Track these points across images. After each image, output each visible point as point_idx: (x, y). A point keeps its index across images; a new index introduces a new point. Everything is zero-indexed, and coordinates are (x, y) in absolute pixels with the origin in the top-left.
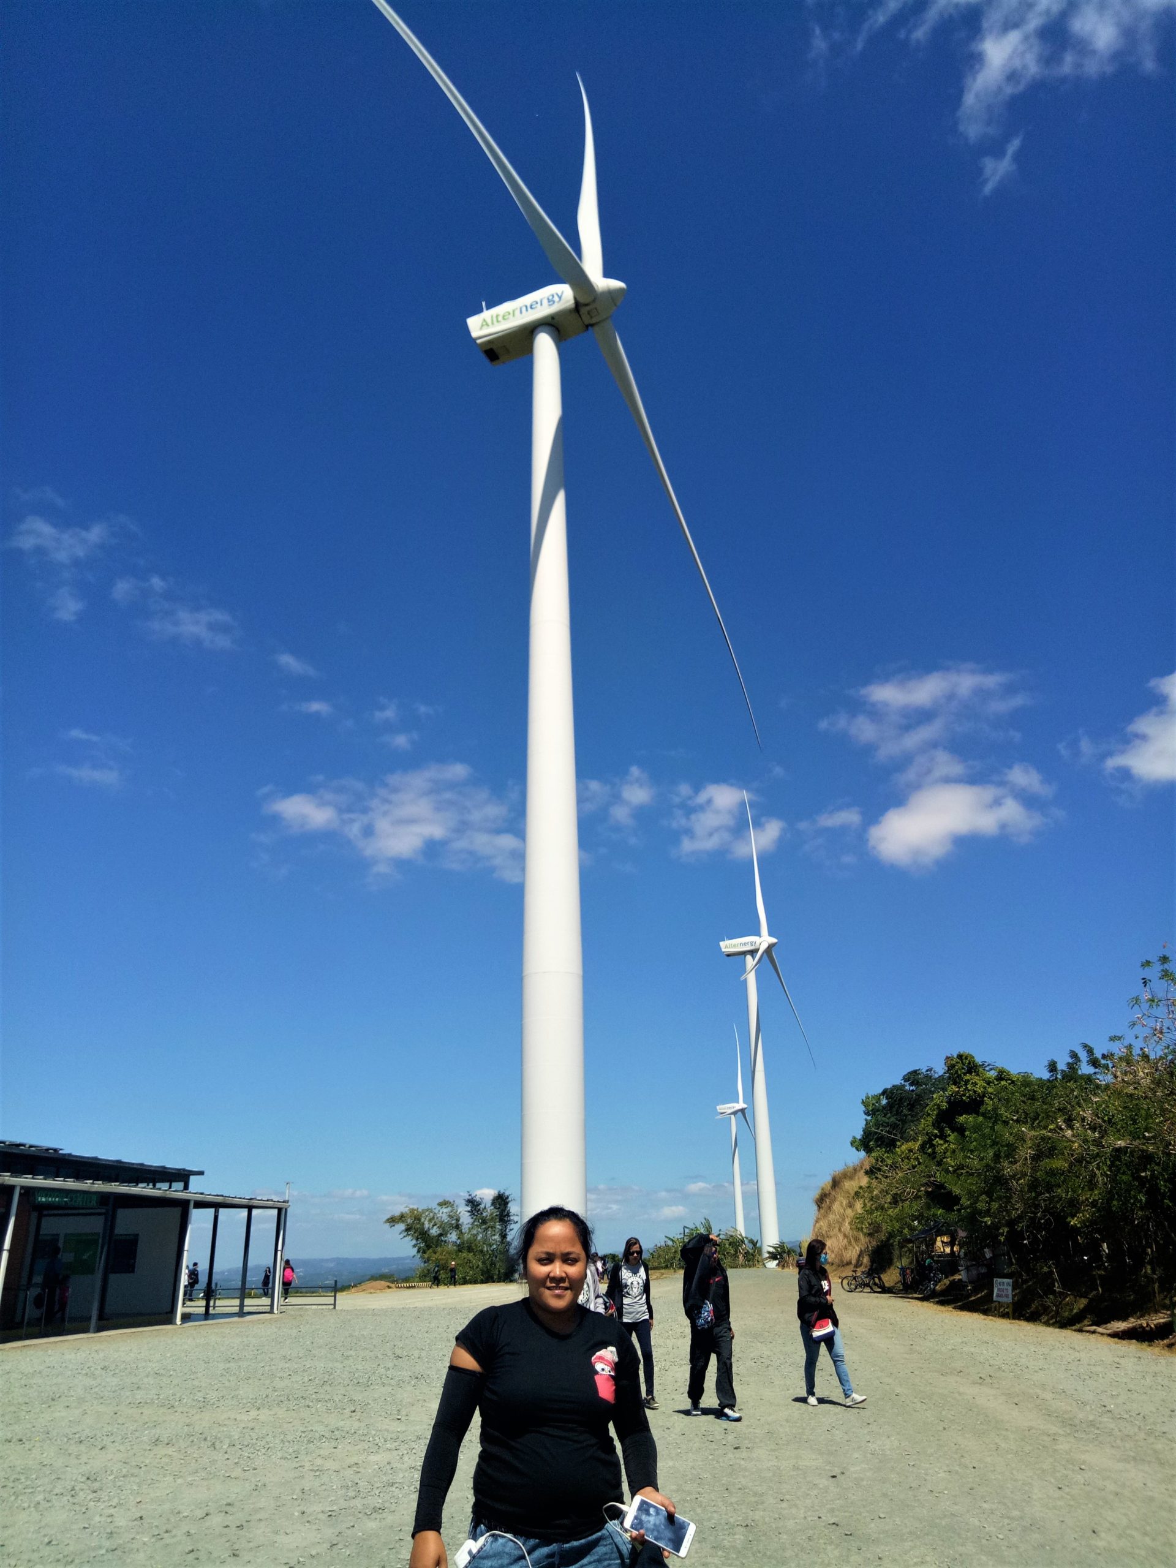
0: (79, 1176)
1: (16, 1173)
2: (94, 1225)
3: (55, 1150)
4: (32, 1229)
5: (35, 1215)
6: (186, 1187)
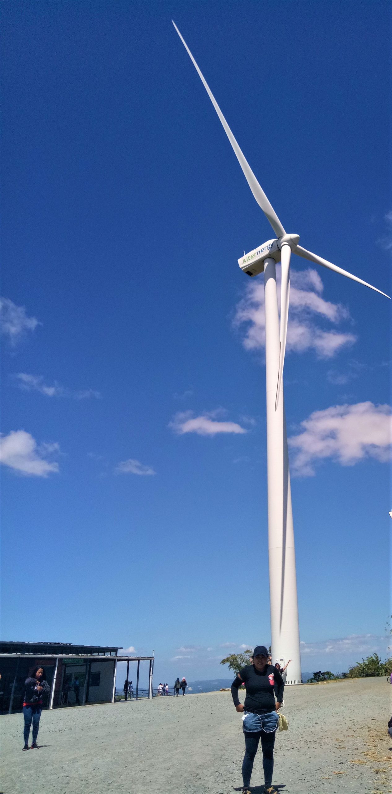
0: (77, 653)
1: (57, 653)
2: (82, 669)
3: (70, 644)
4: (63, 671)
5: (64, 666)
6: (116, 654)
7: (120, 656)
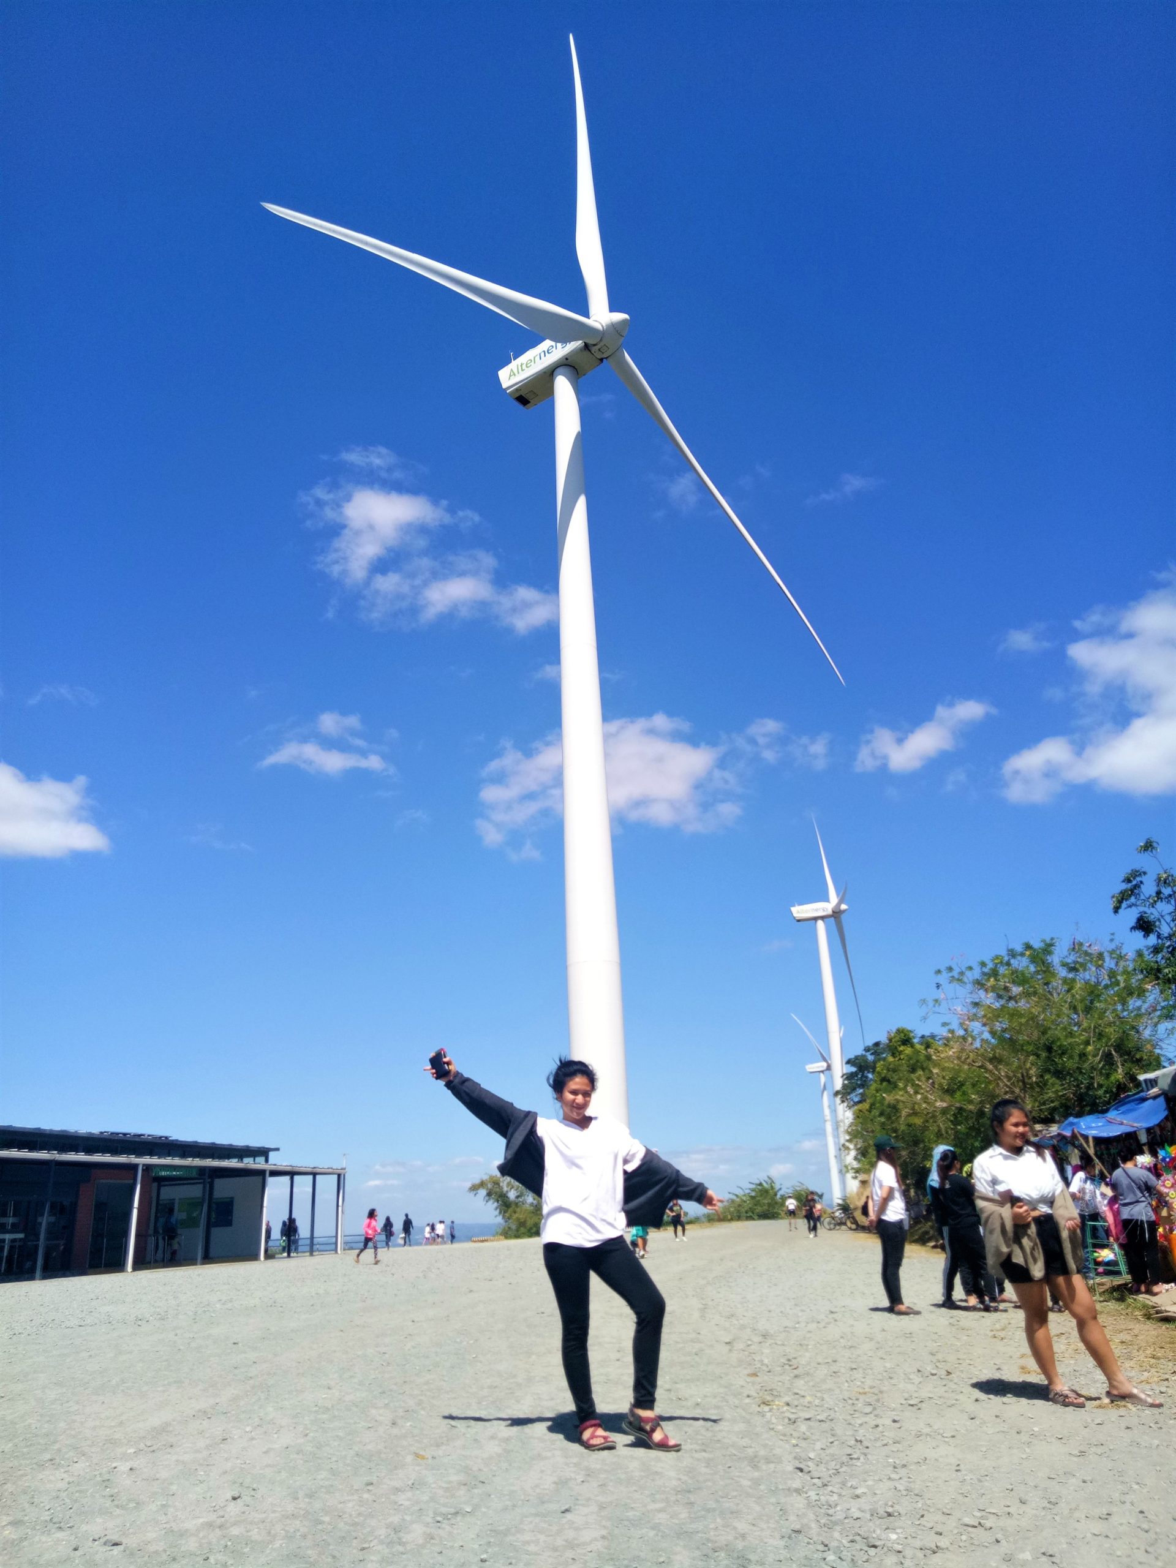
0: (184, 1156)
1: (140, 1154)
2: (195, 1191)
3: (166, 1138)
4: (154, 1195)
5: (155, 1185)
6: (267, 1161)
7: (275, 1165)
